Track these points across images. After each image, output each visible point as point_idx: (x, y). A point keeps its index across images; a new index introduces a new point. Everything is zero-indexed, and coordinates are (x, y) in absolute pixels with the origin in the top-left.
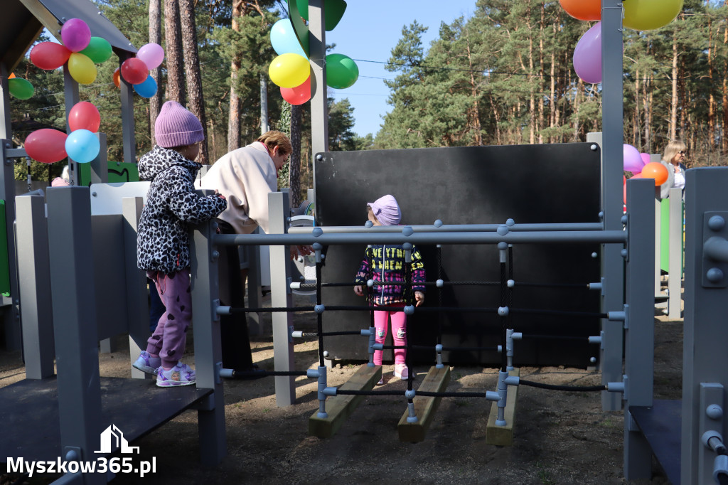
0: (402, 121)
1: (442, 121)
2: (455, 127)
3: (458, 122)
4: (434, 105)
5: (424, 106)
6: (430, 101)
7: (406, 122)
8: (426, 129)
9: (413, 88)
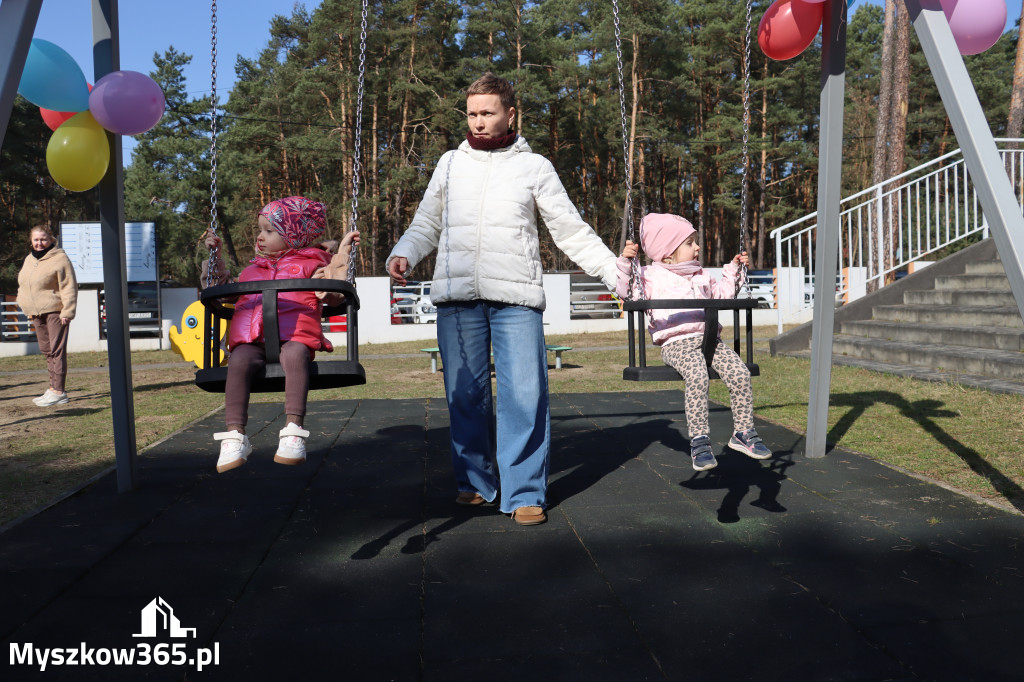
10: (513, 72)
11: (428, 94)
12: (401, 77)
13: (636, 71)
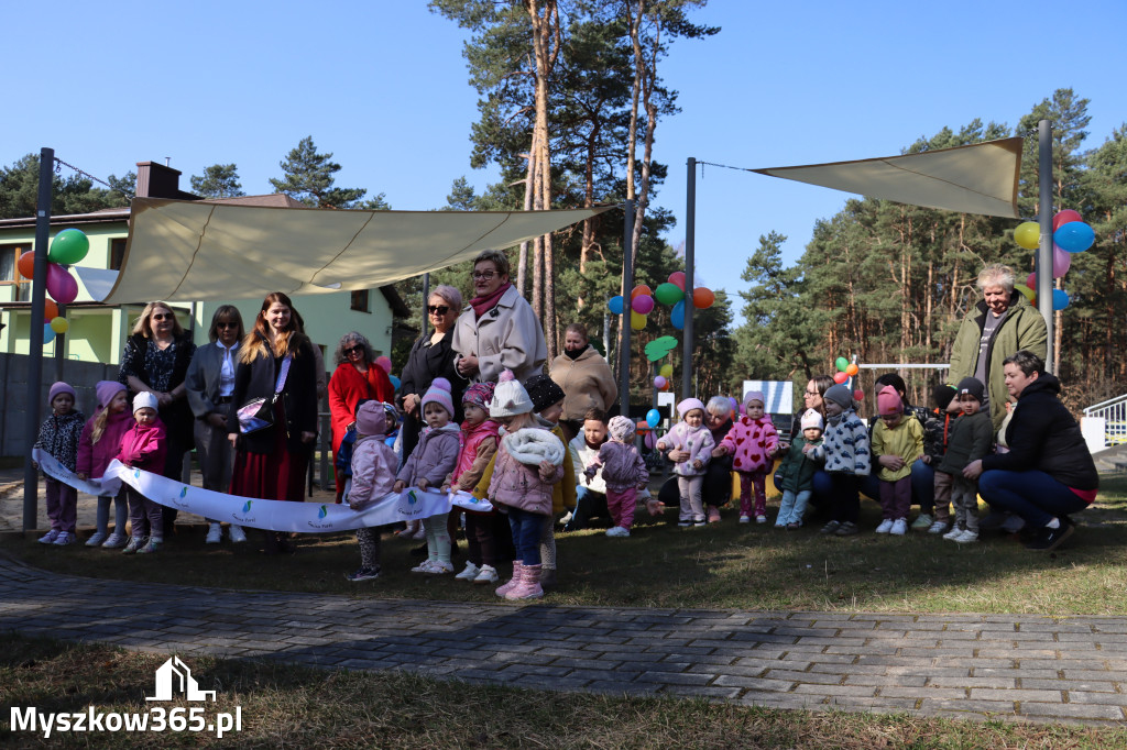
0: (752, 336)
7: (756, 337)
8: (776, 345)
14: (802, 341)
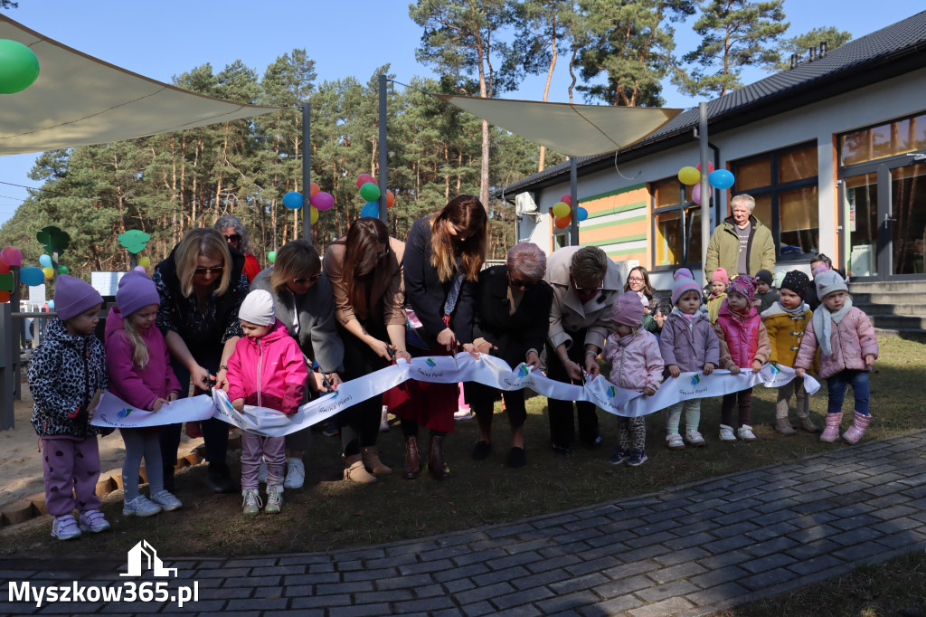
1: (87, 233)
2: (101, 239)
3: (103, 236)
4: (79, 218)
5: (69, 218)
6: (75, 215)
9: (59, 201)
10: (293, 161)
11: (236, 174)
12: (219, 163)
13: (374, 161)
14: (95, 237)
